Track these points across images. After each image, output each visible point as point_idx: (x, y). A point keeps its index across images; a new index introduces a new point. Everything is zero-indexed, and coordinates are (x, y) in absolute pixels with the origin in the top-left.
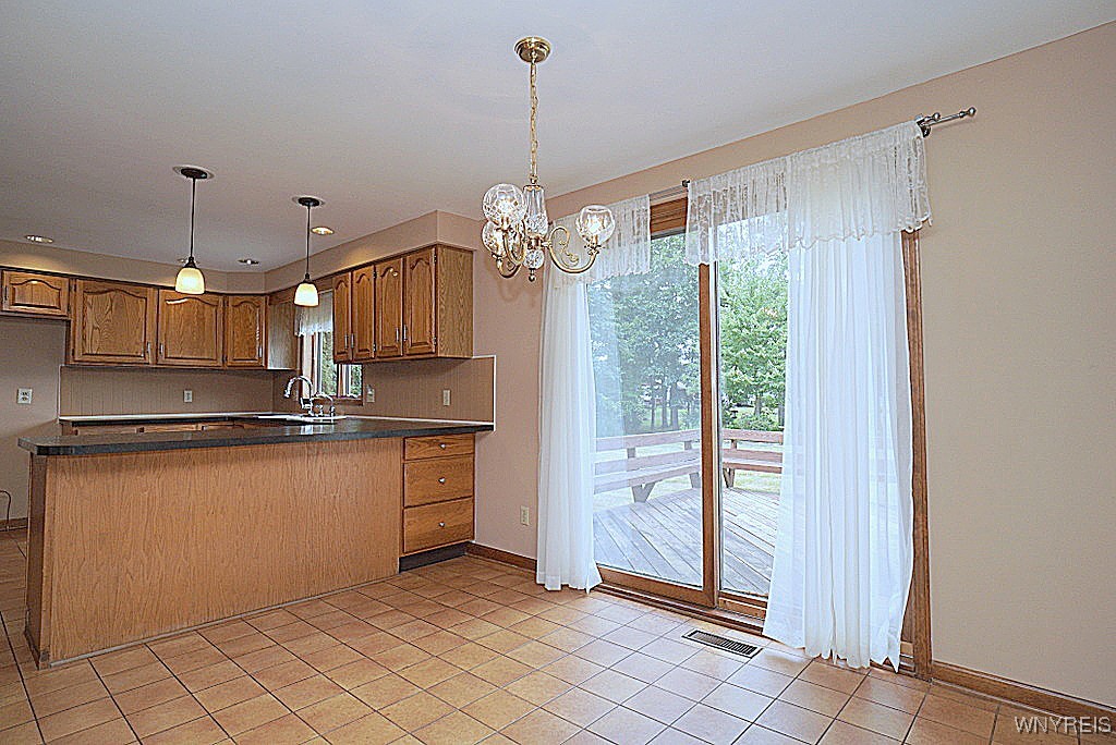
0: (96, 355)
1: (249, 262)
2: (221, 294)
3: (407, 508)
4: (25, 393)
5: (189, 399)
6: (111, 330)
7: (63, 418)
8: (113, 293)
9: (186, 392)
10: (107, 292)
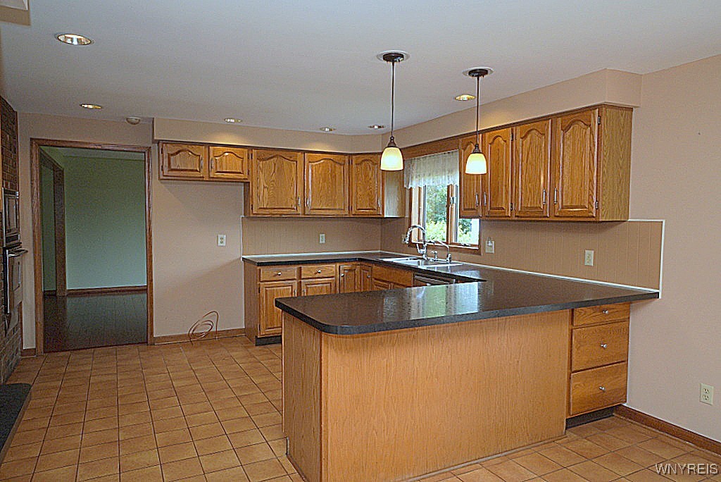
0: (267, 208)
1: (376, 127)
2: (346, 154)
3: (573, 372)
4: (222, 239)
5: (322, 241)
6: (274, 188)
7: (244, 257)
8: (275, 159)
9: (321, 235)
10: (272, 158)
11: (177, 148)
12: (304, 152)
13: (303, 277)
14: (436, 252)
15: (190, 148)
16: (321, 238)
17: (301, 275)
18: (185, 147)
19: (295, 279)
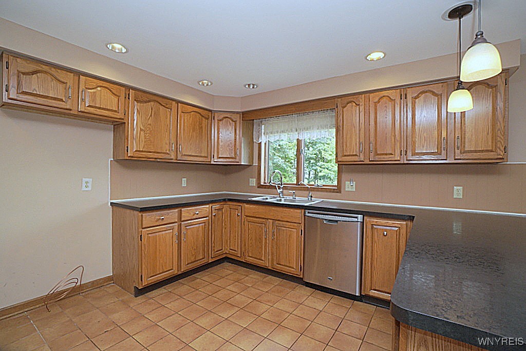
0: (143, 152)
4: (87, 182)
5: (184, 184)
6: (151, 132)
7: (112, 201)
8: (152, 103)
9: (183, 179)
10: (149, 101)
11: (32, 67)
12: (178, 102)
13: (183, 219)
14: (294, 191)
15: (53, 71)
16: (183, 182)
17: (181, 218)
18: (45, 68)
19: (176, 222)
